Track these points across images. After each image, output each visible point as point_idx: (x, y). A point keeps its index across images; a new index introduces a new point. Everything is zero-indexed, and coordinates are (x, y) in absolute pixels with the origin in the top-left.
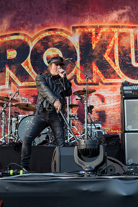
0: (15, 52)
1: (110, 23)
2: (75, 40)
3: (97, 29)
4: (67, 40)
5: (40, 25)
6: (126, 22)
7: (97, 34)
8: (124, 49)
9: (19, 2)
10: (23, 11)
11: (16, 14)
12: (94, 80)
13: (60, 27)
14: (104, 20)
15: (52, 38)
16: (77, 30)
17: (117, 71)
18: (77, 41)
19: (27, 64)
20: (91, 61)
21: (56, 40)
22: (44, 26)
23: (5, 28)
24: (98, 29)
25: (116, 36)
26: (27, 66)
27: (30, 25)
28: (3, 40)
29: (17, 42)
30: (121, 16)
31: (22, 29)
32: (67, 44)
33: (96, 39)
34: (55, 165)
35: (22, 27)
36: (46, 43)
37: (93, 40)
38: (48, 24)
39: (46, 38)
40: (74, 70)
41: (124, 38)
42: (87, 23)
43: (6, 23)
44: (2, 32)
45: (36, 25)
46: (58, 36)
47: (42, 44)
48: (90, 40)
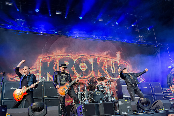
0: (68, 62)
1: (104, 56)
2: (91, 61)
4: (88, 60)
5: (78, 53)
6: (109, 56)
7: (99, 59)
8: (109, 66)
11: (68, 47)
13: (85, 55)
14: (102, 55)
15: (82, 59)
16: (92, 57)
17: (107, 74)
18: (92, 61)
20: (97, 70)
21: (84, 60)
22: (79, 53)
23: (64, 52)
24: (100, 57)
25: (106, 61)
26: (73, 69)
27: (74, 52)
28: (63, 57)
29: (69, 59)
30: (108, 54)
31: (71, 53)
32: (89, 62)
36: (80, 61)
37: (98, 62)
38: (81, 53)
39: (80, 58)
40: (91, 73)
41: (109, 62)
42: (95, 55)
43: (64, 50)
44: (62, 53)
45: (76, 53)
46: (85, 58)
47: (79, 60)
48: (97, 61)
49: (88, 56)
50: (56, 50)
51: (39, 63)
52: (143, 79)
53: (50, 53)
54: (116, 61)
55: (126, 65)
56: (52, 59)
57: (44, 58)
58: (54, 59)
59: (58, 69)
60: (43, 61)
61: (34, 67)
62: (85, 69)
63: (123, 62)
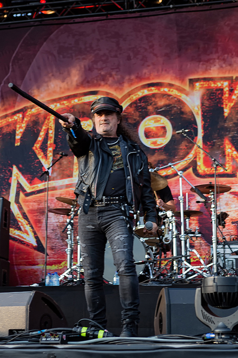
0: (90, 123)
2: (193, 102)
3: (232, 83)
4: (180, 101)
5: (133, 77)
9: (98, 40)
10: (105, 55)
11: (93, 59)
12: (229, 169)
13: (167, 81)
15: (153, 99)
16: (198, 85)
18: (198, 102)
20: (221, 137)
21: (161, 103)
22: (140, 78)
23: (74, 83)
24: (234, 82)
27: (117, 77)
28: (70, 103)
31: (102, 83)
32: (181, 108)
33: (230, 100)
34: (161, 321)
35: (104, 80)
36: (143, 108)
37: (226, 102)
38: (147, 76)
39: (144, 99)
40: (193, 152)
42: (214, 73)
43: (75, 76)
44: (68, 90)
45: (127, 78)
46: (164, 95)
47: (137, 108)
48: (220, 101)
50: (47, 82)
56: (32, 115)
57: (6, 116)
58: (38, 114)
59: (50, 149)
62: (163, 141)
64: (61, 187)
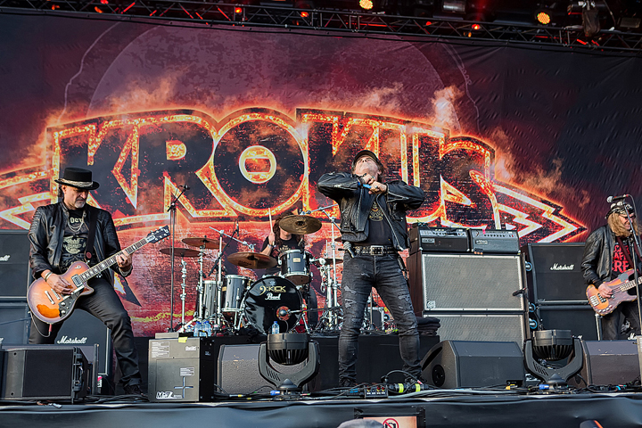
0: (183, 147)
1: (365, 109)
2: (300, 135)
3: (342, 119)
4: (285, 132)
5: (234, 98)
6: (393, 112)
8: (390, 161)
9: (197, 50)
10: (203, 67)
11: (189, 71)
13: (273, 108)
14: (356, 104)
15: (256, 127)
16: (306, 115)
18: (305, 136)
19: (208, 174)
21: (265, 132)
22: (242, 101)
23: (164, 97)
24: (344, 118)
25: (376, 135)
26: (208, 176)
27: (216, 97)
28: (159, 120)
29: (188, 128)
30: (386, 99)
31: (198, 102)
32: (287, 141)
33: (339, 137)
35: (200, 99)
36: (244, 136)
37: (334, 139)
38: (250, 99)
39: (245, 125)
40: (298, 192)
41: (390, 140)
42: (324, 105)
43: (166, 88)
44: (156, 104)
45: (228, 98)
46: (269, 124)
47: (238, 136)
48: (329, 137)
49: (283, 112)
50: (129, 91)
51: (52, 148)
52: (572, 223)
53: (99, 105)
54: (430, 133)
55: (483, 156)
56: (109, 129)
57: (73, 125)
58: (117, 130)
59: (135, 176)
60: (68, 139)
61: (29, 163)
62: (266, 176)
63: (469, 139)
64: (150, 224)
